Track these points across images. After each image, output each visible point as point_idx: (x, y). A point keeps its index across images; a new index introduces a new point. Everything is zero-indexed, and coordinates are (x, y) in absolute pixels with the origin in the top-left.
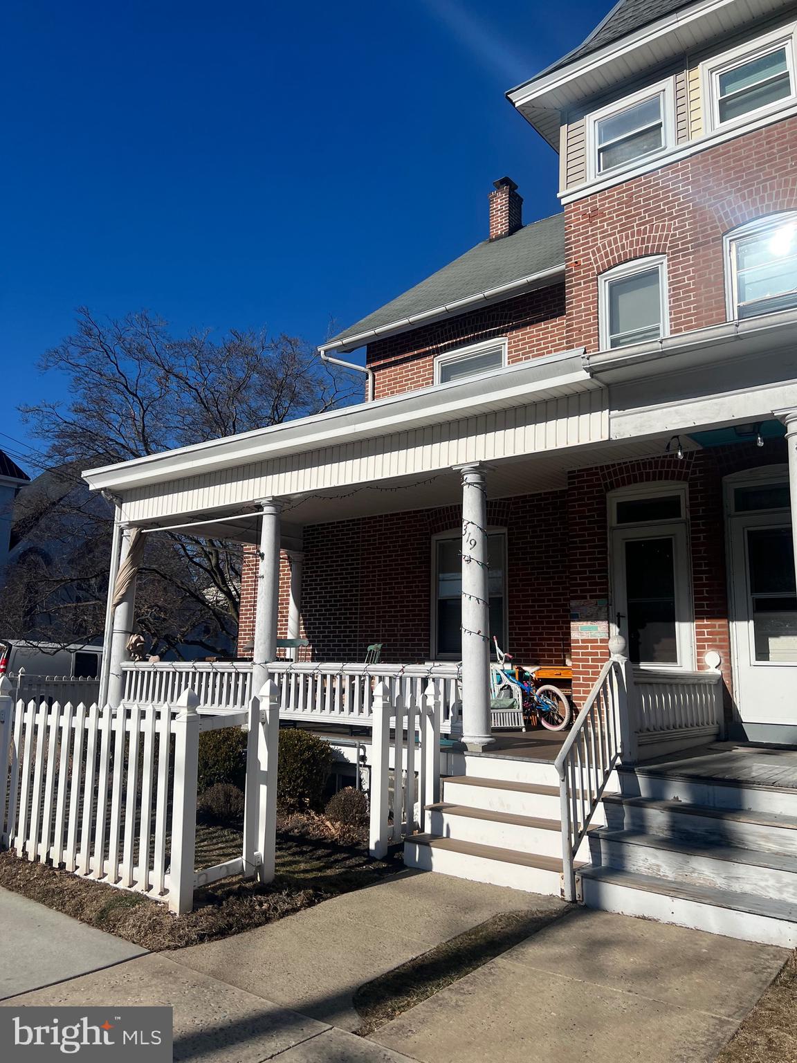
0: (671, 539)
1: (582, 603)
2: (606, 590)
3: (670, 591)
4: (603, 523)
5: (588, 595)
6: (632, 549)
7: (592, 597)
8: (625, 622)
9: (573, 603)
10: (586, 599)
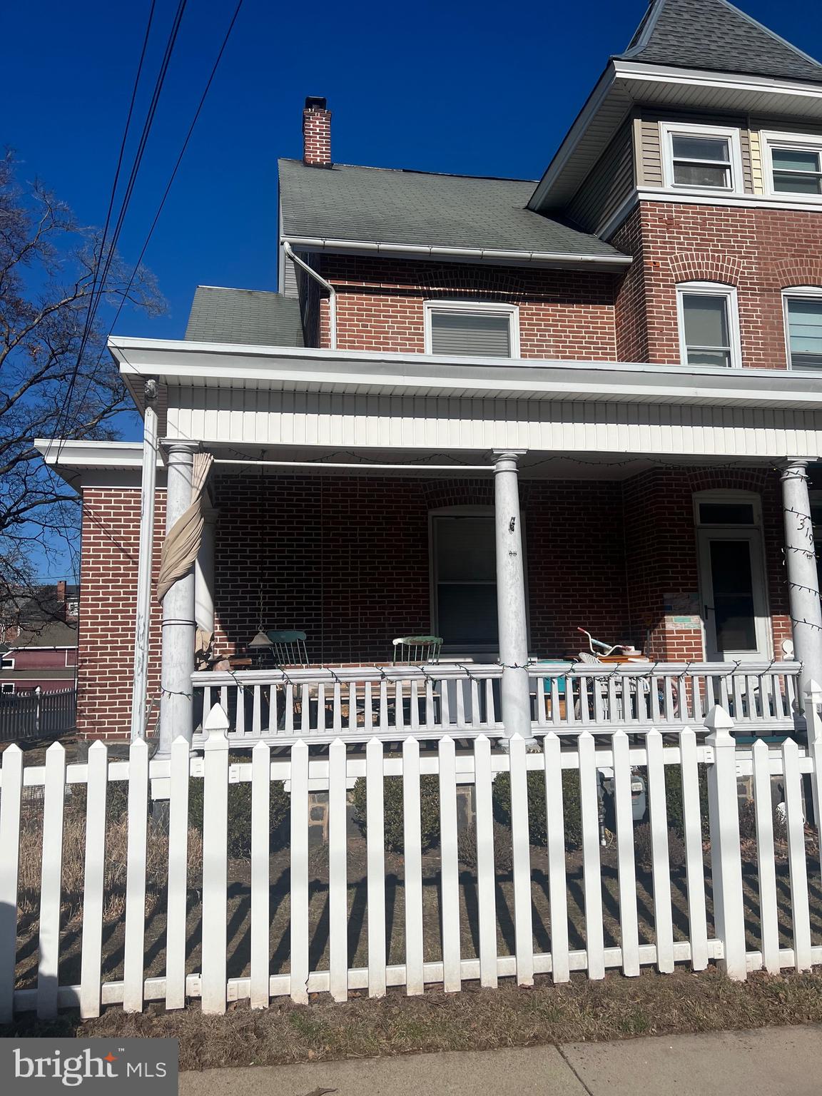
0: (748, 542)
1: (675, 596)
2: (696, 584)
3: (748, 588)
4: (691, 522)
5: (680, 588)
6: (716, 546)
7: (684, 590)
8: (712, 614)
9: (667, 596)
10: (679, 592)
